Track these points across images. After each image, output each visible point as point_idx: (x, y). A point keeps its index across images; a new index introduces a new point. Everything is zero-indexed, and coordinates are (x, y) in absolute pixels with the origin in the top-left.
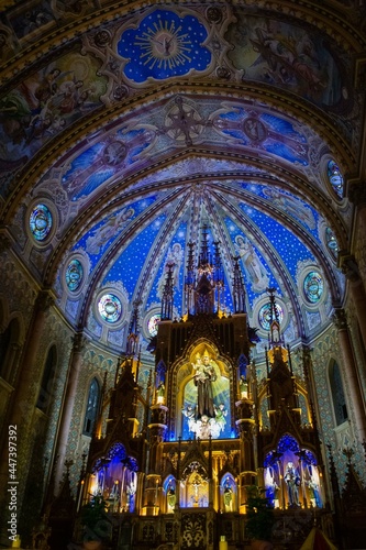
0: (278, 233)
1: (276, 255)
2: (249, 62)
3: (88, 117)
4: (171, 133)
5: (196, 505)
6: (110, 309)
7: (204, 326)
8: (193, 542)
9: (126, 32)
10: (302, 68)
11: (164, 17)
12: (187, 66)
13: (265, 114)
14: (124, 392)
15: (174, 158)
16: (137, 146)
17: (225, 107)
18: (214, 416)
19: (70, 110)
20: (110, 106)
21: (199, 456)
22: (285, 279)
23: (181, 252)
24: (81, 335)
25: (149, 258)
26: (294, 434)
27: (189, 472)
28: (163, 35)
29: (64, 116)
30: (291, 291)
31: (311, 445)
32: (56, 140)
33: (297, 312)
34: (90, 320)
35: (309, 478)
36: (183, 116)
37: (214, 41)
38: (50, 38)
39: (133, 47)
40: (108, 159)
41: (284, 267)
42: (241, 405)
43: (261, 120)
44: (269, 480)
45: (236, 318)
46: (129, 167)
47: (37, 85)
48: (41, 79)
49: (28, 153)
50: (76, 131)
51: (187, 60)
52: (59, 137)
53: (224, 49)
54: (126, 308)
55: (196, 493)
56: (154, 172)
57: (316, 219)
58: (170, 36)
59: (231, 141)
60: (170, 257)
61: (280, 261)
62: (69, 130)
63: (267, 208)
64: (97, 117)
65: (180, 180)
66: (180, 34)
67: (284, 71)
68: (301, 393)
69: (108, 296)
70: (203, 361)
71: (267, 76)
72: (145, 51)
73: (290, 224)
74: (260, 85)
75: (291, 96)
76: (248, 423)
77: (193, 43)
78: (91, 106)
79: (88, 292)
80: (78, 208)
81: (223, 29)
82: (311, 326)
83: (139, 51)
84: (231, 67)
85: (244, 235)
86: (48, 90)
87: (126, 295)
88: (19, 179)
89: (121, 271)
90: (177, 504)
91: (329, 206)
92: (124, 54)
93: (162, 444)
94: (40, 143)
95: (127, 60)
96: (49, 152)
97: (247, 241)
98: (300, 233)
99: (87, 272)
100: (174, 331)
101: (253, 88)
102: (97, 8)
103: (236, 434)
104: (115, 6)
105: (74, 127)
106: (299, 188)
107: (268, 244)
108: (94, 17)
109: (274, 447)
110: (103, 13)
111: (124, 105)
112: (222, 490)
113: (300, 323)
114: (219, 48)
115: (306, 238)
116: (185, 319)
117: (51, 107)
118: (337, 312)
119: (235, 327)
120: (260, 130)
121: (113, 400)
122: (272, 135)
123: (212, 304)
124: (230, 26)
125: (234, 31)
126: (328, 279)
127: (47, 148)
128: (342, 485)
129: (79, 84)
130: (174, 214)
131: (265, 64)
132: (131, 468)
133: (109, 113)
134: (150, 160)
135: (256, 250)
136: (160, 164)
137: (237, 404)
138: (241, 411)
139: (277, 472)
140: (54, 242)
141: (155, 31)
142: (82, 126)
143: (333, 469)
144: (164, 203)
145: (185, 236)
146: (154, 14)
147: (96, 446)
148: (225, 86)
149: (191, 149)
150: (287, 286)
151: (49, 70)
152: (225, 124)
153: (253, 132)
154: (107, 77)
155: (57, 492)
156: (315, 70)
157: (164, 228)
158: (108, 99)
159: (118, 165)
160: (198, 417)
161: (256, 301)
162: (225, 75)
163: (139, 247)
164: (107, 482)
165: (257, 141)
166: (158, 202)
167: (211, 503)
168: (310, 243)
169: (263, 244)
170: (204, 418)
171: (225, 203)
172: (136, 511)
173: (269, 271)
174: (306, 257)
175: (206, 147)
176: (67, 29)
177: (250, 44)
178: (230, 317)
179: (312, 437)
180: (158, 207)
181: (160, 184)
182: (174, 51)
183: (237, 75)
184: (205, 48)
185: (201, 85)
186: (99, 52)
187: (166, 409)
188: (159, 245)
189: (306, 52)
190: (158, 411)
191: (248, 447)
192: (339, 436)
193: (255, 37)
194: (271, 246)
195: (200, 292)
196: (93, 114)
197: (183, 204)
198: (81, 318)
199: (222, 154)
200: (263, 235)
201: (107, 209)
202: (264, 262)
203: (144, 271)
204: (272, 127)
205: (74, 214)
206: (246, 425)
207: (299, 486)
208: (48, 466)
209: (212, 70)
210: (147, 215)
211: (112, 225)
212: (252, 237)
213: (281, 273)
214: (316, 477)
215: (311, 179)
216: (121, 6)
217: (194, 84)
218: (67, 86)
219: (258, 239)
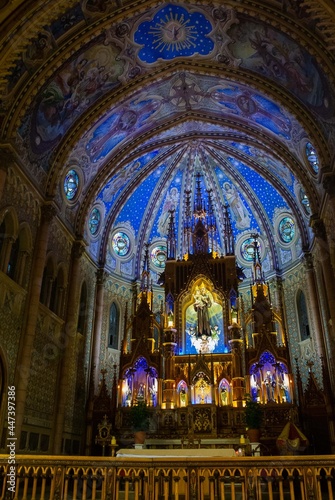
0: (260, 183)
1: (257, 200)
2: (247, 55)
3: (107, 94)
4: (174, 101)
5: (203, 402)
6: (121, 245)
7: (201, 265)
8: (203, 427)
9: (142, 24)
10: (293, 70)
11: (175, 11)
12: (192, 50)
13: (257, 95)
14: (143, 318)
15: (175, 120)
16: (145, 114)
17: (223, 84)
18: (210, 335)
19: (94, 91)
20: (126, 84)
21: (205, 368)
22: (264, 220)
23: (177, 195)
24: (103, 271)
25: (151, 201)
26: (272, 351)
27: (197, 379)
28: (172, 24)
29: (89, 97)
30: (268, 231)
31: (283, 358)
32: (82, 117)
33: (272, 248)
34: (108, 257)
35: (281, 382)
36: (185, 87)
37: (218, 34)
38: (80, 36)
39: (147, 36)
40: (122, 125)
41: (263, 211)
42: (232, 329)
43: (253, 98)
44: (253, 383)
45: (227, 259)
46: (138, 130)
47: (69, 75)
48: (72, 69)
49: (62, 131)
50: (98, 107)
51: (192, 46)
52: (85, 114)
53: (226, 41)
54: (133, 243)
55: (202, 394)
56: (159, 133)
57: (293, 179)
58: (179, 26)
59: (225, 110)
60: (168, 198)
61: (260, 206)
62: (92, 107)
63: (252, 163)
64: (114, 94)
65: (179, 137)
66: (188, 25)
67: (276, 68)
68: (277, 320)
69: (118, 234)
70: (202, 292)
71: (261, 68)
72: (157, 38)
73: (270, 178)
74: (255, 74)
75: (280, 87)
76: (238, 342)
77: (199, 33)
78: (110, 85)
79: (104, 233)
80: (97, 168)
81: (226, 27)
82: (284, 261)
83: (152, 38)
84: (230, 55)
85: (231, 182)
86: (78, 77)
87: (133, 232)
88: (56, 154)
89: (129, 213)
90: (190, 402)
91: (305, 175)
92: (139, 42)
93: (174, 357)
94: (70, 121)
95: (141, 46)
96: (77, 127)
97: (233, 187)
98: (278, 187)
99: (103, 217)
100: (178, 267)
101: (249, 75)
102: (119, 6)
103: (229, 349)
104: (135, 4)
105: (95, 104)
106: (281, 155)
107: (251, 191)
108: (116, 14)
109: (257, 360)
110: (124, 10)
111: (137, 82)
112: (220, 390)
113: (275, 258)
114: (222, 40)
115: (283, 192)
116: (186, 259)
117: (79, 91)
118: (306, 256)
119: (227, 267)
120: (251, 106)
121: (134, 324)
122: (261, 111)
123: (207, 246)
124: (233, 26)
125: (236, 30)
126: (300, 227)
127: (75, 125)
128: (305, 386)
129: (102, 68)
130: (173, 164)
131: (260, 59)
132: (152, 375)
133: (125, 89)
134: (155, 123)
135: (240, 195)
136: (163, 126)
137: (229, 327)
138: (231, 333)
139: (259, 377)
140: (81, 198)
141: (166, 21)
142: (103, 102)
143: (298, 375)
144: (165, 156)
145: (181, 181)
146: (166, 8)
147: (124, 359)
148: (224, 70)
149: (189, 113)
150: (265, 226)
151: (79, 61)
152: (221, 97)
153: (245, 106)
154: (125, 61)
155: (97, 392)
156: (303, 76)
157: (164, 175)
158: (124, 78)
159: (129, 129)
160: (199, 336)
161: (239, 236)
162: (224, 60)
163: (144, 192)
164: (135, 386)
165: (247, 113)
166: (160, 155)
167: (214, 401)
168: (286, 196)
169: (246, 191)
170: (204, 337)
171: (216, 157)
172: (158, 405)
173: (251, 212)
174: (282, 205)
175: (203, 112)
176: (94, 26)
177: (249, 42)
178: (222, 257)
179: (285, 353)
180: (160, 160)
181: (162, 141)
182: (182, 37)
183: (236, 63)
184: (209, 39)
185: (203, 66)
186: (119, 42)
187: (175, 331)
188: (160, 190)
189: (296, 60)
190: (169, 333)
191: (239, 360)
192: (302, 348)
193: (253, 37)
194: (254, 193)
195: (197, 234)
196: (111, 92)
197: (180, 156)
198: (101, 255)
199: (217, 119)
200: (246, 183)
201: (120, 166)
202: (246, 205)
203: (147, 211)
204: (262, 105)
205: (95, 173)
206: (236, 345)
207: (275, 387)
208: (87, 373)
209: (214, 55)
210: (150, 166)
211: (122, 177)
212: (238, 185)
213: (261, 215)
214: (287, 382)
215: (291, 150)
216: (140, 3)
217: (197, 65)
218: (92, 72)
219: (243, 186)
